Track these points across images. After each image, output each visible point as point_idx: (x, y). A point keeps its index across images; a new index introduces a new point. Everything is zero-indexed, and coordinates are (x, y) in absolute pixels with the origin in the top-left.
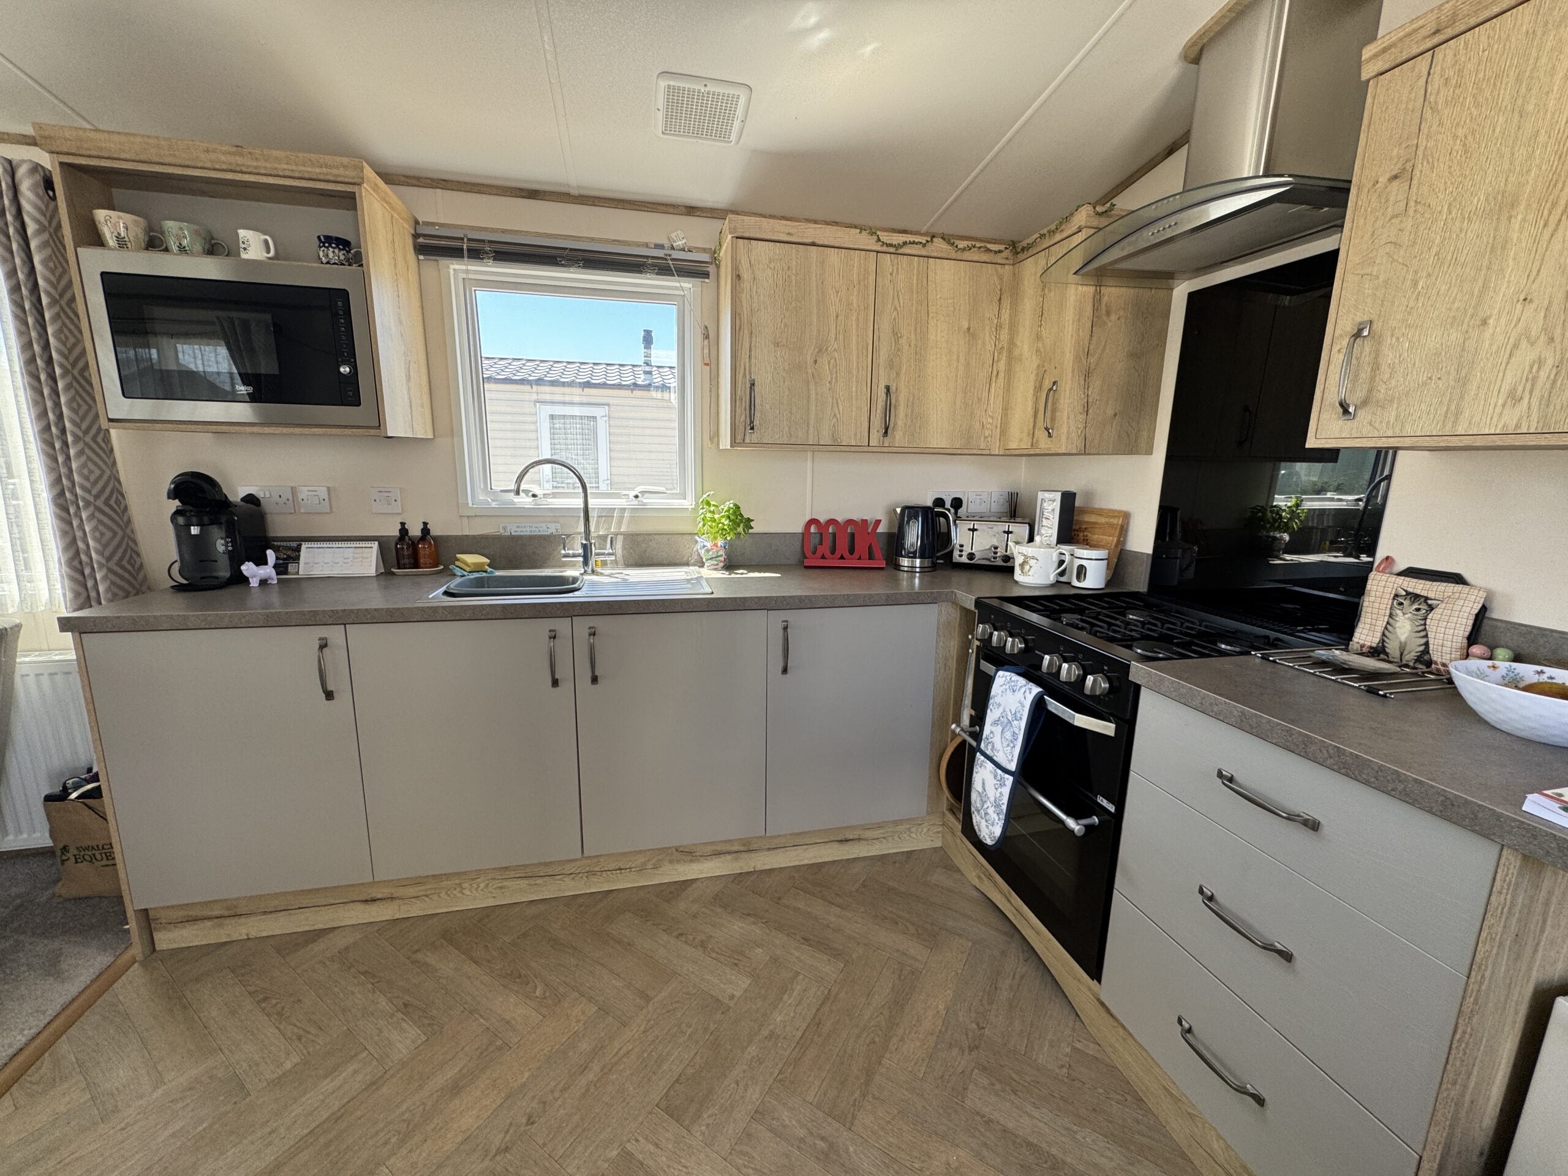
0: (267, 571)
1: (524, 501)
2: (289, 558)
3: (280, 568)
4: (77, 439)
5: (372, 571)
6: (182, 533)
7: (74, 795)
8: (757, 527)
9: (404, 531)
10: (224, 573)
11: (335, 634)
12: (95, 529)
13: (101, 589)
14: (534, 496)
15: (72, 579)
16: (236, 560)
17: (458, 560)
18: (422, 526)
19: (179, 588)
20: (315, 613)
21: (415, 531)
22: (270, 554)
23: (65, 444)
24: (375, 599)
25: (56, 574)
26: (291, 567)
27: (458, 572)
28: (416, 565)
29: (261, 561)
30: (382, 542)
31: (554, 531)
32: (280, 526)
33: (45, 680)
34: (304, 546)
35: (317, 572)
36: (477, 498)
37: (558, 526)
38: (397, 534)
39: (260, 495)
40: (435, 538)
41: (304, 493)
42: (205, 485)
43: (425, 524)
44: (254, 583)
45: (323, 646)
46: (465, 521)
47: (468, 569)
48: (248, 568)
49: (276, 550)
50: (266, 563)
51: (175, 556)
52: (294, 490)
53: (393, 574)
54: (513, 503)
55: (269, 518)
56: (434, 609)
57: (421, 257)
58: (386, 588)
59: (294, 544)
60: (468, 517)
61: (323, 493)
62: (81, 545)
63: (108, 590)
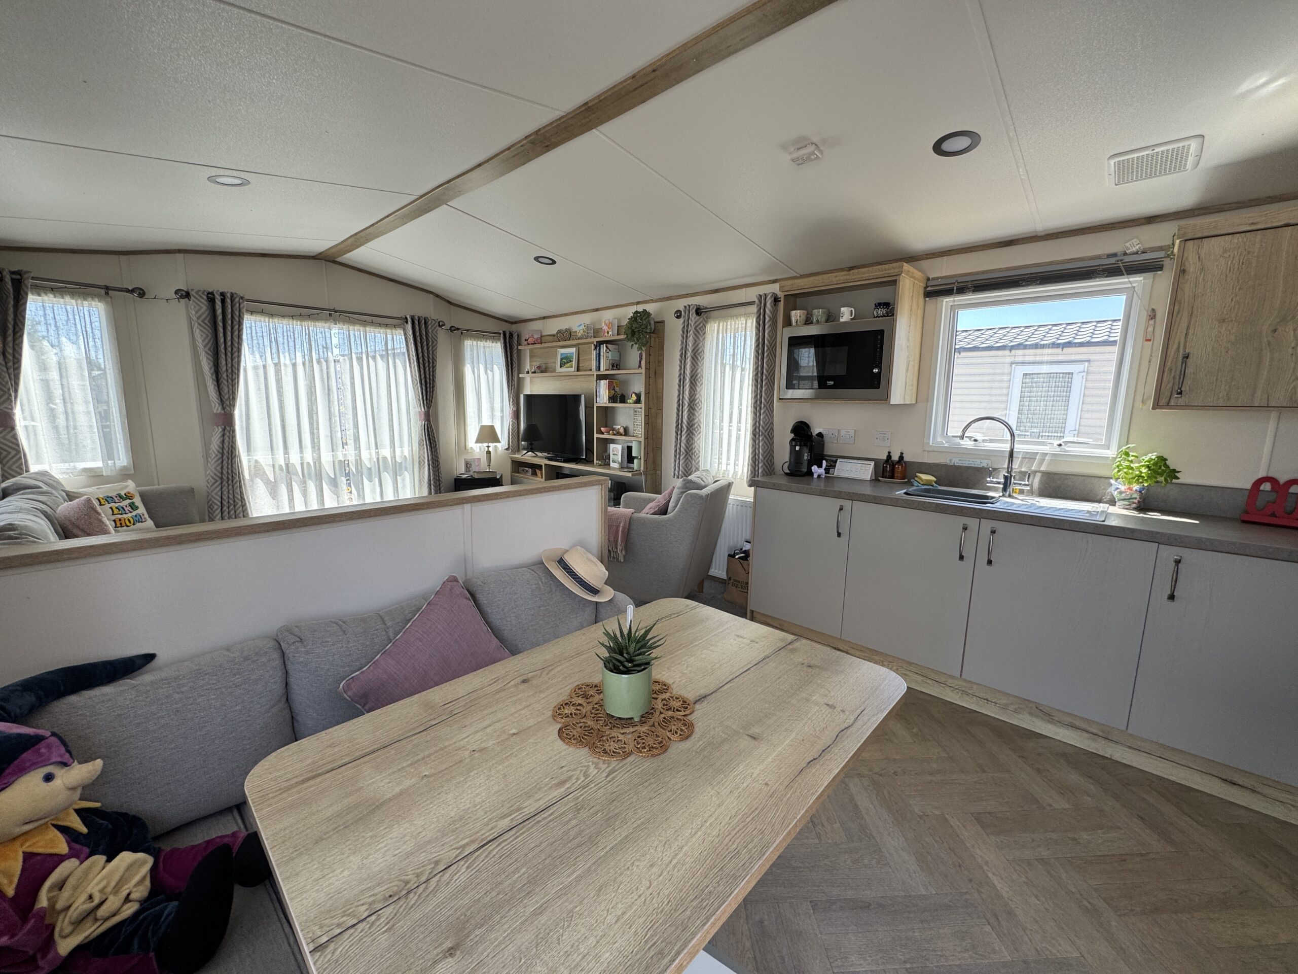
0: (821, 471)
1: (967, 443)
2: (831, 466)
3: (827, 471)
4: (765, 406)
5: (868, 478)
6: (792, 448)
7: (737, 557)
8: (1185, 478)
9: (889, 456)
10: (805, 470)
11: (847, 504)
12: (763, 445)
13: (760, 471)
14: (976, 440)
15: (752, 465)
16: (810, 464)
17: (917, 477)
18: (899, 455)
19: (787, 474)
20: (841, 492)
21: (895, 457)
22: (824, 463)
23: (760, 408)
24: (868, 490)
25: (746, 463)
26: (831, 471)
27: (916, 484)
28: (892, 477)
29: (820, 466)
30: (876, 461)
31: (985, 465)
32: (830, 449)
33: (735, 506)
34: (839, 460)
35: (843, 475)
36: (936, 440)
37: (989, 462)
38: (885, 458)
39: (824, 433)
40: (905, 463)
41: (843, 433)
42: (805, 428)
43: (902, 453)
44: (815, 476)
45: (841, 509)
46: (926, 453)
47: (922, 483)
48: (815, 468)
49: (827, 461)
50: (821, 467)
51: (787, 459)
52: (839, 431)
53: (879, 480)
54: (959, 444)
55: (826, 445)
56: (897, 500)
57: (927, 299)
58: (875, 486)
59: (834, 459)
60: (928, 451)
61: (852, 433)
62: (757, 451)
63: (762, 472)
